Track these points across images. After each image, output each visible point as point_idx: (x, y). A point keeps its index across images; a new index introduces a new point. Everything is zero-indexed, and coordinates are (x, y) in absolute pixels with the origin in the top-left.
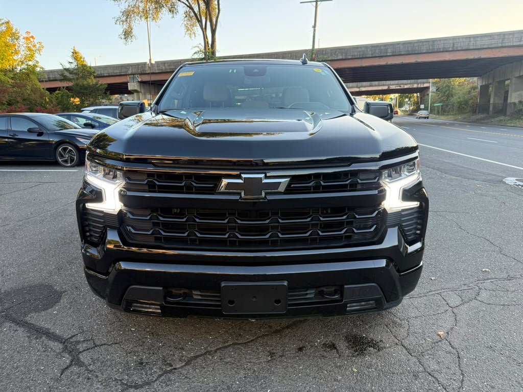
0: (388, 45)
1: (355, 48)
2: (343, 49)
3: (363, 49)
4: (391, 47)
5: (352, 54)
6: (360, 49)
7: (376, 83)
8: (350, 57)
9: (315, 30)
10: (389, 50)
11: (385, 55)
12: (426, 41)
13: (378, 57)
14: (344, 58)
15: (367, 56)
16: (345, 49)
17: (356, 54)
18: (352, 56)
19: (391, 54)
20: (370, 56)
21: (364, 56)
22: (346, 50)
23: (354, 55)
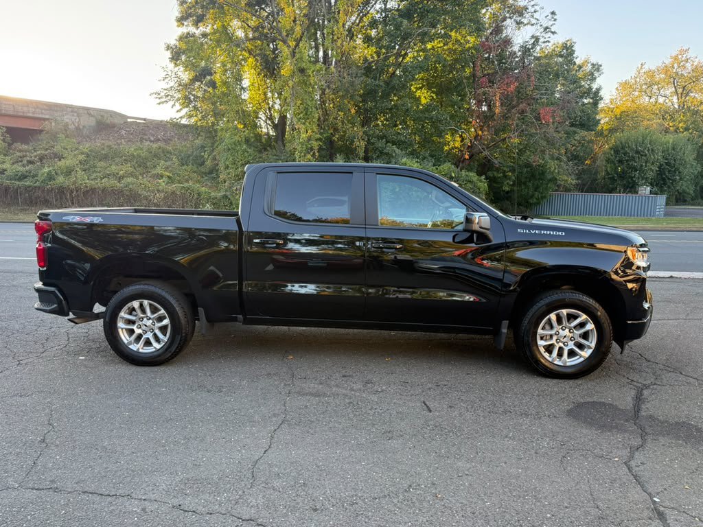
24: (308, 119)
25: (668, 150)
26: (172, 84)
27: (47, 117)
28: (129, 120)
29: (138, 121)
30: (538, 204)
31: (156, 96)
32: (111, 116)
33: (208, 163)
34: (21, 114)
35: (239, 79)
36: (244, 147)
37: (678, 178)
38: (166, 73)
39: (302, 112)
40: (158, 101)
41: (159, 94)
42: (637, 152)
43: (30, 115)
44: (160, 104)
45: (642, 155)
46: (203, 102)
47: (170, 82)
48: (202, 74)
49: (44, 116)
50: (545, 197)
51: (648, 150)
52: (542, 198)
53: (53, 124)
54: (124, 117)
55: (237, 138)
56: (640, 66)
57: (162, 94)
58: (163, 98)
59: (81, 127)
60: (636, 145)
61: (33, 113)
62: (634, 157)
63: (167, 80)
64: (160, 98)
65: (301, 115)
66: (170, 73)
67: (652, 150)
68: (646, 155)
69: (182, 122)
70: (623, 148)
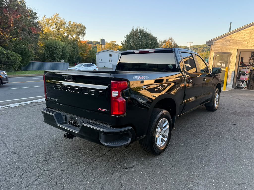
25: (62, 48)
30: (25, 66)
37: (66, 57)
42: (55, 47)
45: (56, 49)
50: (27, 63)
51: (58, 47)
52: (26, 64)
56: (44, 16)
60: (54, 45)
62: (54, 49)
67: (59, 47)
68: (57, 49)
70: (50, 46)
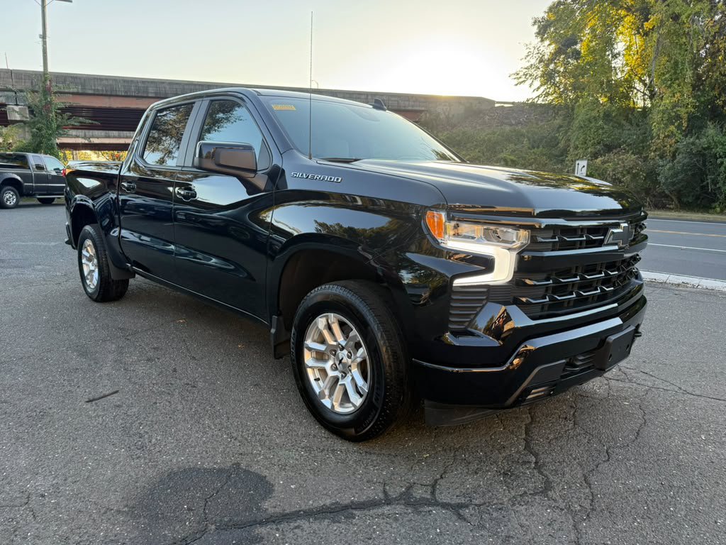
0: (148, 82)
1: (97, 79)
2: (76, 78)
3: (111, 82)
4: (152, 85)
5: (93, 88)
6: (104, 82)
7: (116, 133)
8: (90, 92)
9: (45, 43)
10: (151, 90)
11: (145, 95)
12: (199, 85)
13: (135, 97)
14: (80, 91)
15: (118, 93)
16: (80, 78)
17: (100, 88)
18: (94, 90)
19: (153, 95)
20: (123, 94)
21: (113, 93)
22: (83, 81)
23: (98, 90)
24: (677, 79)
26: (533, 61)
27: (423, 109)
28: (497, 105)
29: (506, 105)
31: (515, 76)
32: (479, 103)
33: (561, 145)
34: (403, 108)
35: (609, 43)
36: (601, 122)
38: (528, 50)
39: (668, 72)
40: (516, 81)
41: (518, 74)
43: (410, 108)
44: (516, 85)
46: (564, 77)
47: (531, 60)
48: (566, 46)
49: (421, 109)
53: (428, 115)
54: (493, 102)
55: (594, 113)
57: (521, 74)
58: (520, 78)
59: (451, 116)
61: (413, 106)
63: (528, 58)
64: (518, 79)
65: (667, 76)
66: (532, 50)
69: (539, 102)
